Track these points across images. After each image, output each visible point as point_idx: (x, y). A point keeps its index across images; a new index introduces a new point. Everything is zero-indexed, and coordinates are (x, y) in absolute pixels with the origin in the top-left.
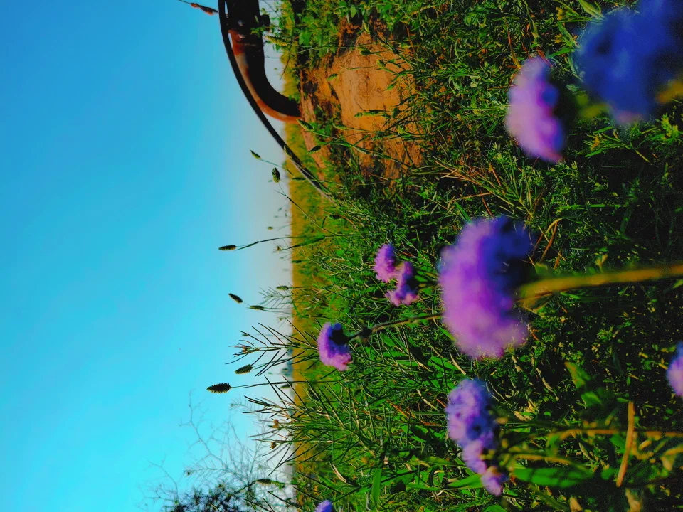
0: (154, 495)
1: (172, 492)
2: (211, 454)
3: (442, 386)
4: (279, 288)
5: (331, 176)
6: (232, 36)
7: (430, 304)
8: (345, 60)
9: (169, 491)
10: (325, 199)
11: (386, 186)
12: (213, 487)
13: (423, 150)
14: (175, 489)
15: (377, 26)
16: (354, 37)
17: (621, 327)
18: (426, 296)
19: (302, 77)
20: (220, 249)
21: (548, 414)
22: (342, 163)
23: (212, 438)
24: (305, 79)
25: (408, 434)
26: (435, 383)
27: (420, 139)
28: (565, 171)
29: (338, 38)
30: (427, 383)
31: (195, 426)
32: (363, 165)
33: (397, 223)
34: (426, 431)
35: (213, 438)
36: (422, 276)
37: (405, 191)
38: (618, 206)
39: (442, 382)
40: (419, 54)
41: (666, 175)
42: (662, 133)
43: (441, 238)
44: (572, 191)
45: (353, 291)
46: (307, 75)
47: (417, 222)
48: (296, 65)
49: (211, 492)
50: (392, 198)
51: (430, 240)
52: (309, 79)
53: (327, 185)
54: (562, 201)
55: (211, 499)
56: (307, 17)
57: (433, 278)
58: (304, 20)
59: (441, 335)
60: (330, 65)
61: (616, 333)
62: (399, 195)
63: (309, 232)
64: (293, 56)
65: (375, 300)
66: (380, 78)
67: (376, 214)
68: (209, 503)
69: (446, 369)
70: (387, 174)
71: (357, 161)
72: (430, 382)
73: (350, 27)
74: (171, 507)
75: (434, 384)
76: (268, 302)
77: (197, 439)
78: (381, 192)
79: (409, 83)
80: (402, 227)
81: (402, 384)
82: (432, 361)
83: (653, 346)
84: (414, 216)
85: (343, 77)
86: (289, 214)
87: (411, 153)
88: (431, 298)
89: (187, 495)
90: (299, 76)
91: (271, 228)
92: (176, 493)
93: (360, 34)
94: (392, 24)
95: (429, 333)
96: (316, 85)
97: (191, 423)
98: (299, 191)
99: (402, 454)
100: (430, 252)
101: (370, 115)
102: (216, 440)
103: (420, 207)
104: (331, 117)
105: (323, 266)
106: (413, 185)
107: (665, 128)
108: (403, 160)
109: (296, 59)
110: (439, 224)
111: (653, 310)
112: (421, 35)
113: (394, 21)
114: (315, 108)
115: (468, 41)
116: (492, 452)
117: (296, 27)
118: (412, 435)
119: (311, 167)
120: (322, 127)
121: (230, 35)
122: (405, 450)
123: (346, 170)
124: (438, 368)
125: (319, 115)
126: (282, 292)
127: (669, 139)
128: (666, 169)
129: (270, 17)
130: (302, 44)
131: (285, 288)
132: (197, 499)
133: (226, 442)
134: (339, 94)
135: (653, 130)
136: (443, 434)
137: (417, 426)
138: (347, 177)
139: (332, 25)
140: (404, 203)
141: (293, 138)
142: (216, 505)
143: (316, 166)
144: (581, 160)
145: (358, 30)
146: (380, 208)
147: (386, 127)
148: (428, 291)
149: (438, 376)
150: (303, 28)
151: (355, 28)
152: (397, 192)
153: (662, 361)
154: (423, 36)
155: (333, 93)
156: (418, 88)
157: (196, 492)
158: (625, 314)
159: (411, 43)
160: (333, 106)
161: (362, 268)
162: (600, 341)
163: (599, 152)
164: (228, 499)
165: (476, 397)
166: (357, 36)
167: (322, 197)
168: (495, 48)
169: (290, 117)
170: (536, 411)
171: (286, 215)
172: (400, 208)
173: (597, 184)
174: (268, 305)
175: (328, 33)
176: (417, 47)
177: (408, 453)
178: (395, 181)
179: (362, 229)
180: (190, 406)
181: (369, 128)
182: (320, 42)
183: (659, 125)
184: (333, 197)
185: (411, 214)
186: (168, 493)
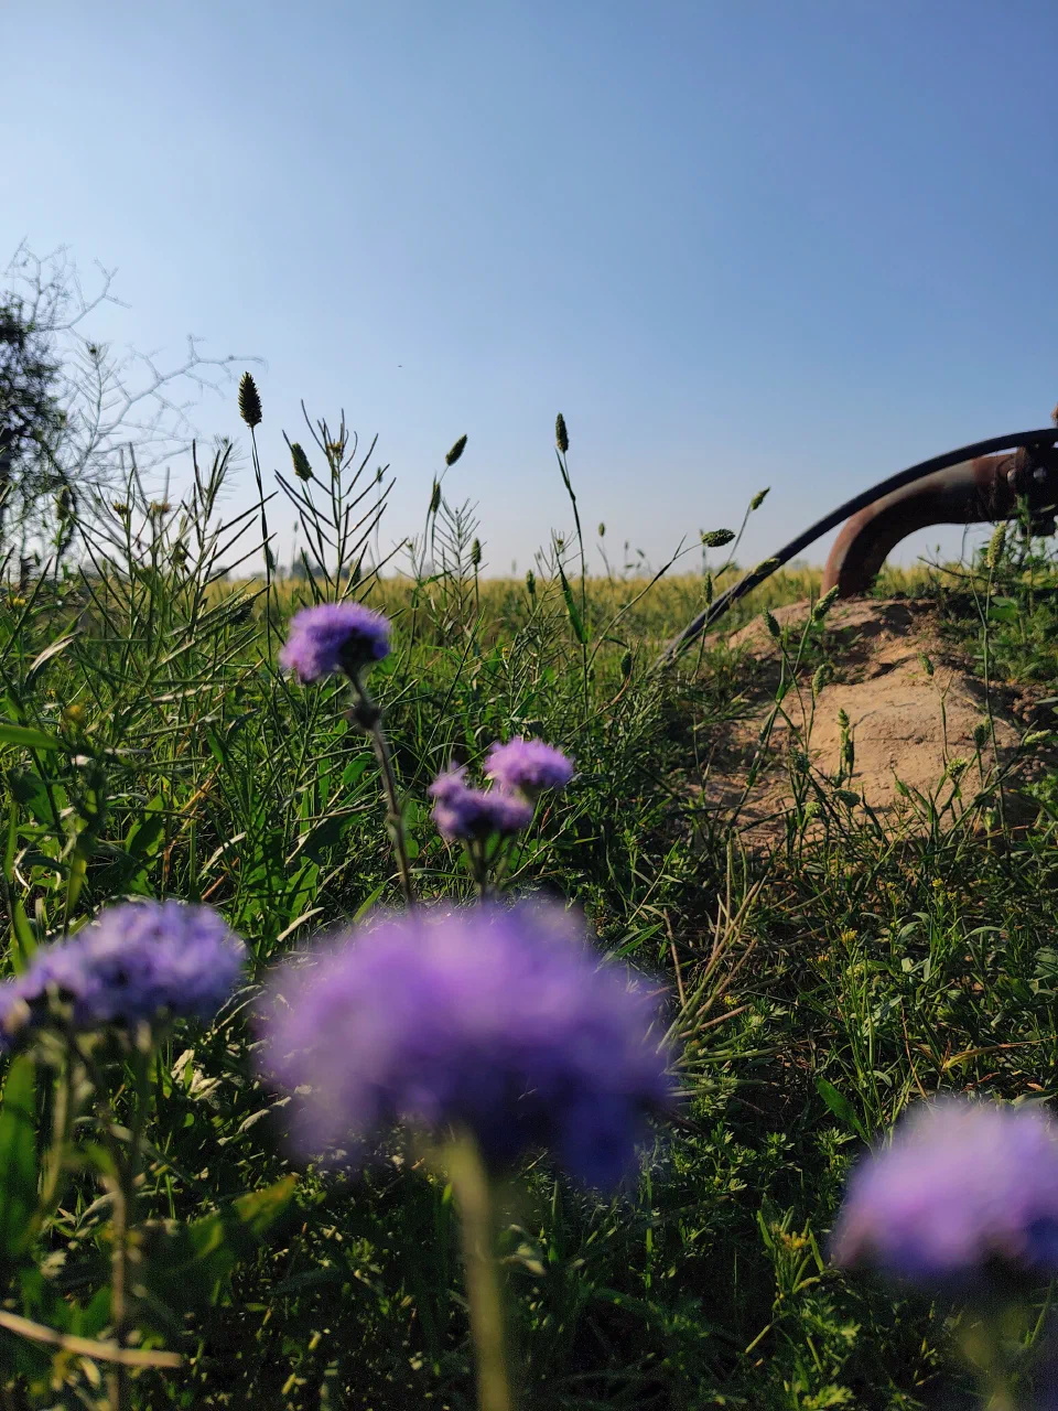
0: (46, 280)
1: (52, 319)
2: (131, 402)
3: (252, 888)
4: (477, 543)
5: (711, 660)
6: (1011, 456)
7: (437, 864)
8: (957, 693)
9: (53, 312)
10: (662, 647)
11: (689, 776)
12: (61, 405)
13: (765, 854)
14: (57, 325)
15: (1030, 762)
16: (1007, 713)
17: (379, 1289)
18: (456, 857)
19: (920, 602)
20: (560, 418)
21: (190, 1120)
22: (737, 683)
23: (164, 405)
24: (917, 610)
25: (144, 811)
26: (260, 872)
27: (790, 847)
28: (725, 1165)
29: (1004, 681)
30: (259, 854)
31: (190, 371)
32: (732, 727)
33: (611, 796)
34: (152, 850)
35: (163, 407)
36: (498, 849)
37: (679, 815)
38: (648, 1281)
39: (261, 888)
40: (973, 849)
41: (721, 1400)
42: (811, 1386)
43: (580, 890)
44: (680, 1178)
45: (467, 701)
46: (926, 614)
47: (613, 839)
48: (946, 590)
49: (53, 400)
50: (663, 786)
51: (576, 868)
52: (915, 619)
53: (694, 651)
54: (660, 1156)
55: (37, 401)
56: (1049, 615)
57: (494, 870)
58: (1041, 609)
59: (369, 886)
60: (949, 662)
61: (366, 1281)
62: (671, 802)
63: (592, 614)
64: (967, 585)
65: (448, 747)
66: (920, 766)
67: (632, 751)
68: (27, 398)
69: (292, 897)
70: (716, 778)
71: (741, 715)
72: (261, 862)
73: (1030, 704)
74: (20, 316)
75: (257, 870)
76: (447, 517)
77: (163, 373)
78: (675, 766)
79: (911, 827)
80: (602, 808)
81: (256, 799)
82: (308, 868)
83: (335, 1363)
84: (627, 832)
85: (921, 689)
86: (631, 574)
87: (758, 830)
88: (451, 867)
89: (45, 351)
90: (921, 598)
91: (602, 531)
92: (51, 328)
93: (1013, 725)
94: (1035, 793)
95: (375, 862)
96: (904, 633)
97: (195, 360)
98: (677, 595)
99: (91, 797)
100: (550, 865)
101: (841, 744)
102: (160, 414)
103: (645, 847)
104: (836, 661)
105: (523, 637)
106: (691, 833)
107: (821, 1393)
108: (744, 813)
109: (962, 591)
110: (607, 886)
111: (417, 1365)
112: (1013, 855)
113: (1042, 797)
114: (855, 629)
115: (1000, 956)
116: (67, 1011)
117: (1027, 591)
118: (142, 821)
119: (729, 619)
120: (815, 642)
121: (1013, 451)
122: (100, 804)
123: (723, 693)
124: (293, 880)
125: (842, 636)
126: (468, 549)
127: (796, 1399)
128: (732, 1399)
129: (1049, 539)
130: (992, 604)
131: (477, 558)
132: (38, 371)
133: (156, 434)
134: (885, 680)
135: (817, 1367)
136: (144, 890)
137: (162, 832)
138: (709, 694)
139: (1032, 666)
140: (653, 812)
141: (791, 583)
142: (23, 410)
143: (732, 631)
144: (749, 1199)
145: (1021, 721)
146: (643, 761)
147: (816, 776)
148: (465, 860)
149: (275, 880)
150: (1025, 607)
151: (1025, 716)
152: (677, 798)
153: (300, 1381)
154: (1009, 859)
155: (887, 668)
156: (899, 846)
157: (52, 369)
158: (407, 1300)
159: (997, 833)
160: (859, 666)
161: (517, 719)
162: (348, 1242)
163: (767, 1241)
164: (35, 436)
165: (198, 977)
166: (1007, 719)
167: (666, 642)
168: (988, 1012)
169: (837, 576)
170: (194, 1095)
171: (629, 566)
172: (643, 804)
173: (694, 1235)
174: (442, 520)
175: (1013, 658)
176: (986, 845)
177: (93, 809)
178: (701, 794)
179: (598, 724)
180: (231, 358)
181: (816, 740)
182: (996, 641)
183: (827, 1380)
184: (668, 664)
185: (631, 828)
186: (49, 310)
